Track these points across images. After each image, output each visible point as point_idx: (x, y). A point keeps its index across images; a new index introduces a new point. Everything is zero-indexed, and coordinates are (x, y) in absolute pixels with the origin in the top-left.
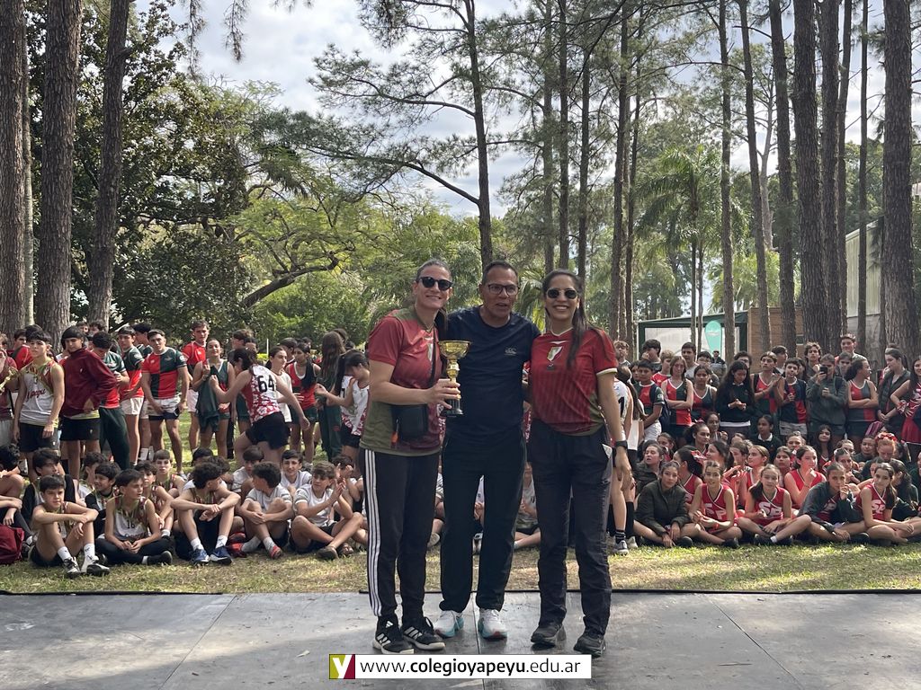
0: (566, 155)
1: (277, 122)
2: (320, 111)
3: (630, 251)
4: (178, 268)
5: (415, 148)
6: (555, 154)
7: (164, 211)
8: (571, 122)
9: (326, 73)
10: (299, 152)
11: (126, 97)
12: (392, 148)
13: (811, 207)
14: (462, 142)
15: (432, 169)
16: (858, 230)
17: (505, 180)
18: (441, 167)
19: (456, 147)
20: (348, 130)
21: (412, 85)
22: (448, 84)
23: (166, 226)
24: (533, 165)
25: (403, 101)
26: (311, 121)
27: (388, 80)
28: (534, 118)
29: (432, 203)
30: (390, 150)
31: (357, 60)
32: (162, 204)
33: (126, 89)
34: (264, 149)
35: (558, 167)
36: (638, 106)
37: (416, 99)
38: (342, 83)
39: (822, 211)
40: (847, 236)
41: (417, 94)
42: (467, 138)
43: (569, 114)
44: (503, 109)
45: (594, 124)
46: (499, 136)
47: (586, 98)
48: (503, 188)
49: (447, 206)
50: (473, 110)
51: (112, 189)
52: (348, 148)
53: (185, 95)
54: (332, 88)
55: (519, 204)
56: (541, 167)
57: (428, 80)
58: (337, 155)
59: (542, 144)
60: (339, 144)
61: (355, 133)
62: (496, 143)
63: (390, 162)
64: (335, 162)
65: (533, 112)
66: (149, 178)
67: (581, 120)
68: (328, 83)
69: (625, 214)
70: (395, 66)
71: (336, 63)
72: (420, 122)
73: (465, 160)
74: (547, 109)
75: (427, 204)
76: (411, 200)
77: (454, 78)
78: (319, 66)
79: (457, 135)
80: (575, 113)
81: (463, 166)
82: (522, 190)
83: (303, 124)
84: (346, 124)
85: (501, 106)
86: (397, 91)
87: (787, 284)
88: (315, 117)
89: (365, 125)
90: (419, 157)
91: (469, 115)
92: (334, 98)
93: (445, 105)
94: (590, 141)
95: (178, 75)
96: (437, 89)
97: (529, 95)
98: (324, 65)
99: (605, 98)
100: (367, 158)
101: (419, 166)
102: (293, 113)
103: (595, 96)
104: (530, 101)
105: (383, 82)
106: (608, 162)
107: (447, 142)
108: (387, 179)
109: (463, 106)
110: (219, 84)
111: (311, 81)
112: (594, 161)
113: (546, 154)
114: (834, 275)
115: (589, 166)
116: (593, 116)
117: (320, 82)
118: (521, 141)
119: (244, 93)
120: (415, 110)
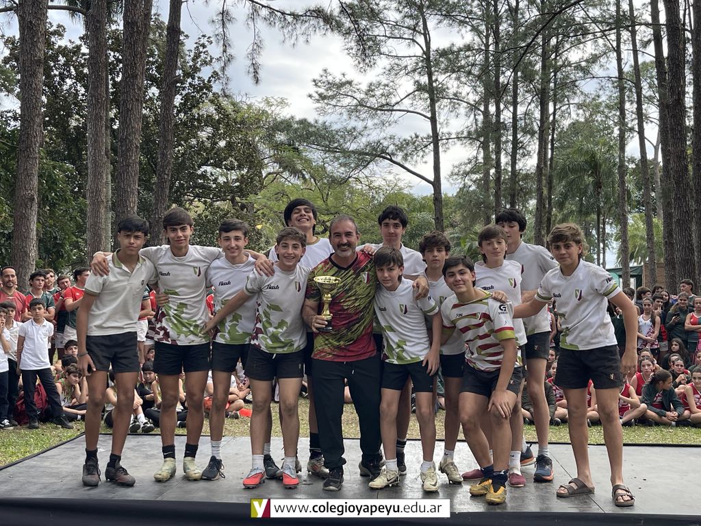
1: (285, 126)
2: (317, 118)
4: (213, 233)
5: (385, 144)
7: (204, 191)
8: (503, 123)
9: (321, 90)
10: (301, 148)
11: (178, 110)
12: (369, 144)
14: (422, 139)
15: (399, 159)
17: (454, 167)
18: (405, 158)
19: (417, 143)
20: (337, 132)
21: (383, 98)
22: (411, 96)
23: (205, 203)
24: (475, 155)
25: (377, 109)
26: (310, 125)
27: (366, 94)
28: (476, 120)
29: (399, 185)
30: (367, 146)
31: (344, 80)
32: (202, 186)
33: (177, 105)
34: (277, 146)
35: (494, 157)
36: (555, 110)
37: (387, 108)
38: (333, 97)
41: (387, 104)
42: (425, 136)
43: (502, 117)
44: (453, 114)
45: (521, 123)
46: (449, 134)
47: (515, 104)
48: (452, 173)
49: (410, 186)
50: (429, 115)
51: (166, 177)
52: (336, 145)
53: (219, 109)
54: (326, 101)
55: (464, 184)
57: (395, 93)
58: (328, 149)
59: (482, 139)
60: (330, 142)
61: (342, 133)
62: (447, 139)
63: (367, 154)
64: (327, 155)
65: (475, 115)
66: (193, 168)
67: (511, 121)
68: (323, 97)
69: (545, 192)
70: (371, 84)
71: (329, 83)
72: (390, 125)
73: (424, 152)
74: (486, 113)
75: (396, 185)
76: (383, 183)
77: (414, 91)
78: (316, 85)
79: (418, 134)
80: (506, 116)
81: (423, 156)
82: (466, 174)
83: (303, 128)
84: (335, 127)
85: (451, 111)
86: (373, 102)
87: (669, 244)
88: (313, 122)
89: (349, 128)
90: (389, 151)
91: (426, 119)
92: (327, 108)
93: (408, 111)
94: (519, 136)
95: (214, 94)
96: (402, 100)
97: (473, 103)
98: (319, 84)
99: (530, 104)
101: (388, 157)
102: (297, 119)
103: (522, 103)
104: (473, 107)
105: (363, 96)
107: (410, 139)
108: (365, 167)
109: (422, 112)
110: (244, 99)
111: (310, 96)
112: (521, 151)
113: (485, 146)
115: (518, 156)
116: (520, 118)
117: (317, 97)
118: (465, 138)
119: (262, 106)
120: (385, 116)
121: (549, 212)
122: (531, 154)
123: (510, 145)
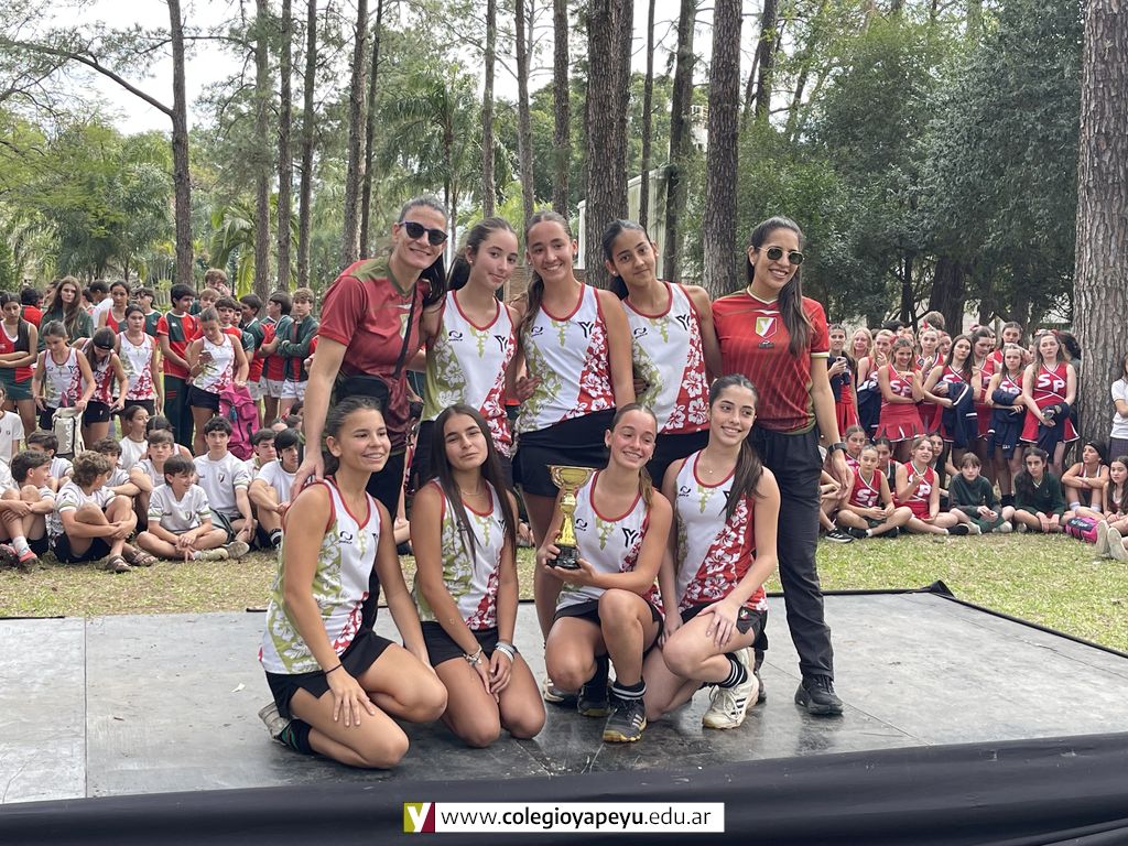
0: (288, 63)
3: (367, 190)
5: (87, 35)
6: (273, 59)
12: (53, 33)
14: (147, 33)
15: (110, 66)
16: (640, 177)
18: (121, 64)
19: (138, 40)
24: (241, 70)
28: (244, 10)
29: (105, 110)
30: (50, 36)
35: (278, 76)
36: (380, 7)
40: (629, 182)
42: (155, 28)
43: (293, 9)
46: (197, 29)
48: (201, 98)
56: (252, 72)
59: (254, 45)
62: (194, 38)
63: (51, 51)
65: (241, 1)
67: (306, 18)
69: (363, 144)
73: (151, 57)
80: (300, 9)
81: (149, 65)
82: (227, 102)
90: (92, 48)
94: (318, 46)
100: (18, 44)
101: (90, 59)
106: (340, 75)
107: (126, 31)
108: (47, 74)
112: (322, 72)
113: (259, 57)
115: (316, 78)
118: (227, 38)
121: (367, 178)
123: (304, 60)
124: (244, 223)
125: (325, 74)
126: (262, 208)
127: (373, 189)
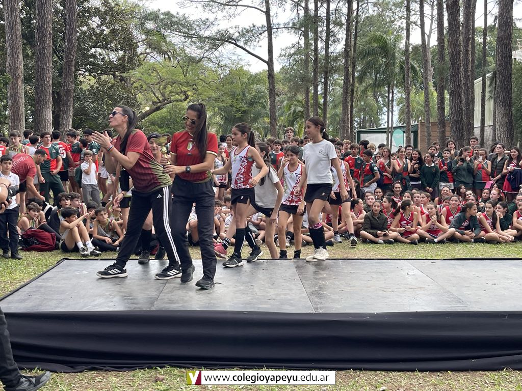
0: (317, 36)
1: (153, 16)
2: (178, 11)
3: (352, 90)
4: (103, 100)
5: (232, 32)
6: (311, 35)
7: (96, 68)
8: (320, 16)
10: (166, 34)
12: (219, 32)
13: (456, 65)
14: (258, 28)
15: (241, 43)
16: (481, 78)
17: (282, 50)
18: (246, 43)
19: (254, 31)
20: (194, 22)
23: (95, 77)
24: (298, 41)
25: (225, 5)
26: (173, 16)
28: (299, 14)
29: (241, 63)
30: (217, 33)
32: (92, 64)
34: (147, 32)
35: (312, 42)
36: (358, 7)
37: (233, 3)
39: (462, 67)
40: (475, 81)
41: (233, 1)
42: (261, 25)
43: (319, 12)
45: (333, 17)
46: (279, 24)
47: (328, 2)
48: (281, 55)
49: (249, 65)
50: (264, 9)
51: (72, 57)
52: (194, 32)
55: (290, 64)
56: (302, 42)
58: (188, 36)
59: (303, 29)
60: (188, 29)
61: (198, 23)
62: (277, 29)
63: (218, 39)
64: (187, 40)
65: (298, 10)
66: (86, 49)
67: (325, 15)
69: (350, 70)
72: (235, 17)
73: (259, 38)
74: (306, 9)
75: (238, 64)
76: (229, 62)
79: (255, 24)
80: (322, 11)
81: (258, 42)
82: (291, 55)
83: (168, 18)
84: (192, 18)
85: (280, 7)
87: (441, 108)
88: (175, 14)
89: (203, 19)
90: (234, 37)
91: (262, 13)
92: (186, 3)
93: (249, 7)
94: (331, 27)
99: (339, 2)
100: (205, 38)
101: (234, 42)
102: (163, 11)
104: (296, 4)
106: (341, 39)
107: (249, 28)
108: (216, 49)
109: (258, 7)
113: (305, 34)
114: (467, 104)
115: (330, 42)
116: (332, 13)
118: (291, 27)
120: (232, 10)
121: (353, 85)
122: (340, 41)
123: (324, 34)
124: (300, 109)
125: (334, 39)
126: (307, 102)
127: (355, 89)
